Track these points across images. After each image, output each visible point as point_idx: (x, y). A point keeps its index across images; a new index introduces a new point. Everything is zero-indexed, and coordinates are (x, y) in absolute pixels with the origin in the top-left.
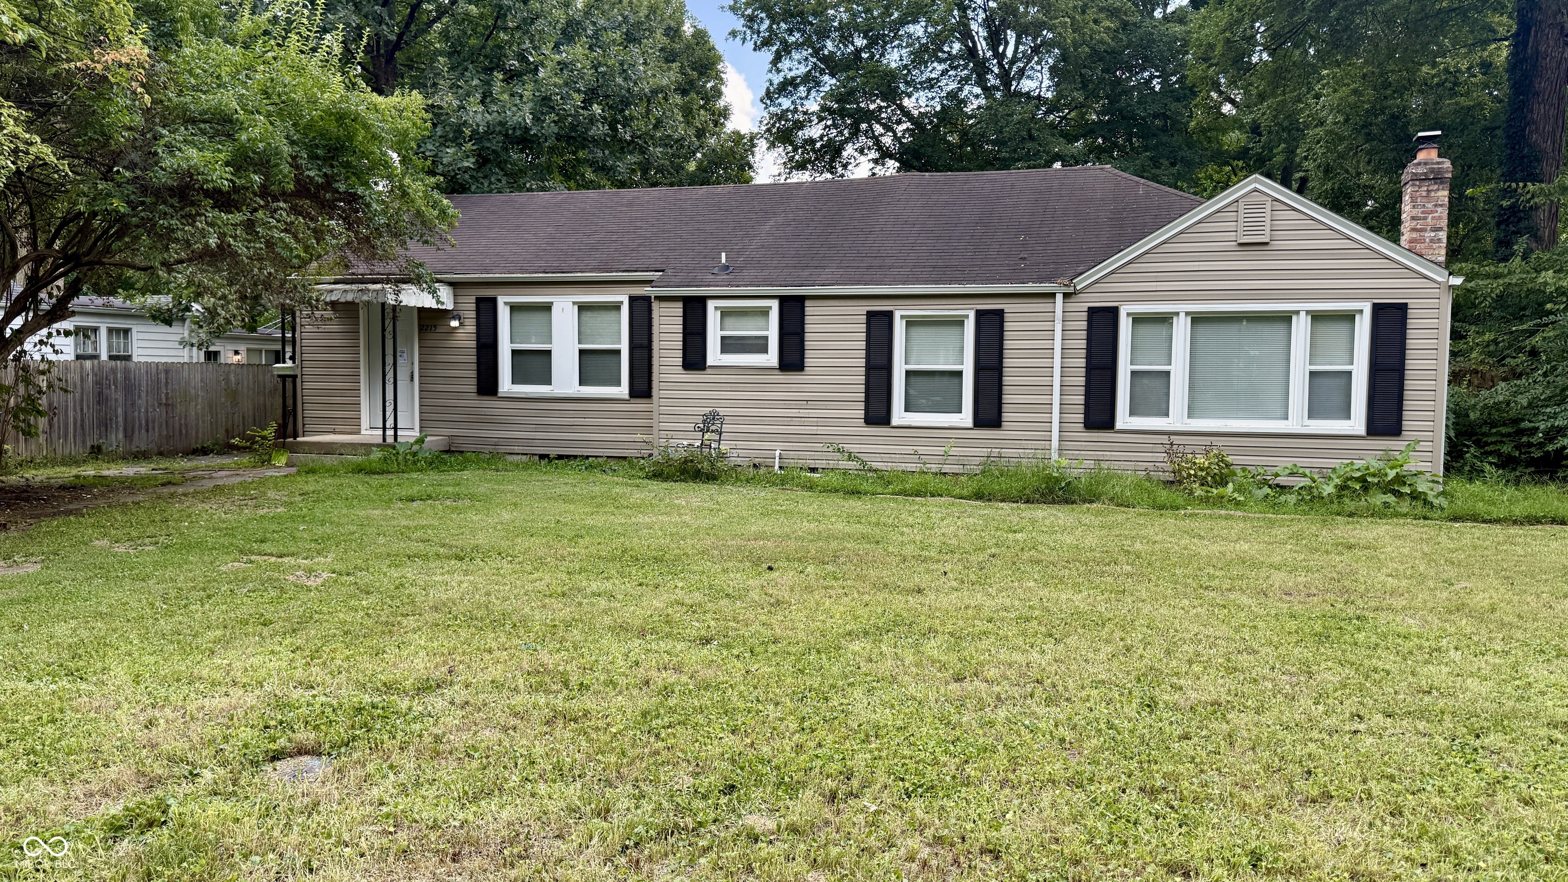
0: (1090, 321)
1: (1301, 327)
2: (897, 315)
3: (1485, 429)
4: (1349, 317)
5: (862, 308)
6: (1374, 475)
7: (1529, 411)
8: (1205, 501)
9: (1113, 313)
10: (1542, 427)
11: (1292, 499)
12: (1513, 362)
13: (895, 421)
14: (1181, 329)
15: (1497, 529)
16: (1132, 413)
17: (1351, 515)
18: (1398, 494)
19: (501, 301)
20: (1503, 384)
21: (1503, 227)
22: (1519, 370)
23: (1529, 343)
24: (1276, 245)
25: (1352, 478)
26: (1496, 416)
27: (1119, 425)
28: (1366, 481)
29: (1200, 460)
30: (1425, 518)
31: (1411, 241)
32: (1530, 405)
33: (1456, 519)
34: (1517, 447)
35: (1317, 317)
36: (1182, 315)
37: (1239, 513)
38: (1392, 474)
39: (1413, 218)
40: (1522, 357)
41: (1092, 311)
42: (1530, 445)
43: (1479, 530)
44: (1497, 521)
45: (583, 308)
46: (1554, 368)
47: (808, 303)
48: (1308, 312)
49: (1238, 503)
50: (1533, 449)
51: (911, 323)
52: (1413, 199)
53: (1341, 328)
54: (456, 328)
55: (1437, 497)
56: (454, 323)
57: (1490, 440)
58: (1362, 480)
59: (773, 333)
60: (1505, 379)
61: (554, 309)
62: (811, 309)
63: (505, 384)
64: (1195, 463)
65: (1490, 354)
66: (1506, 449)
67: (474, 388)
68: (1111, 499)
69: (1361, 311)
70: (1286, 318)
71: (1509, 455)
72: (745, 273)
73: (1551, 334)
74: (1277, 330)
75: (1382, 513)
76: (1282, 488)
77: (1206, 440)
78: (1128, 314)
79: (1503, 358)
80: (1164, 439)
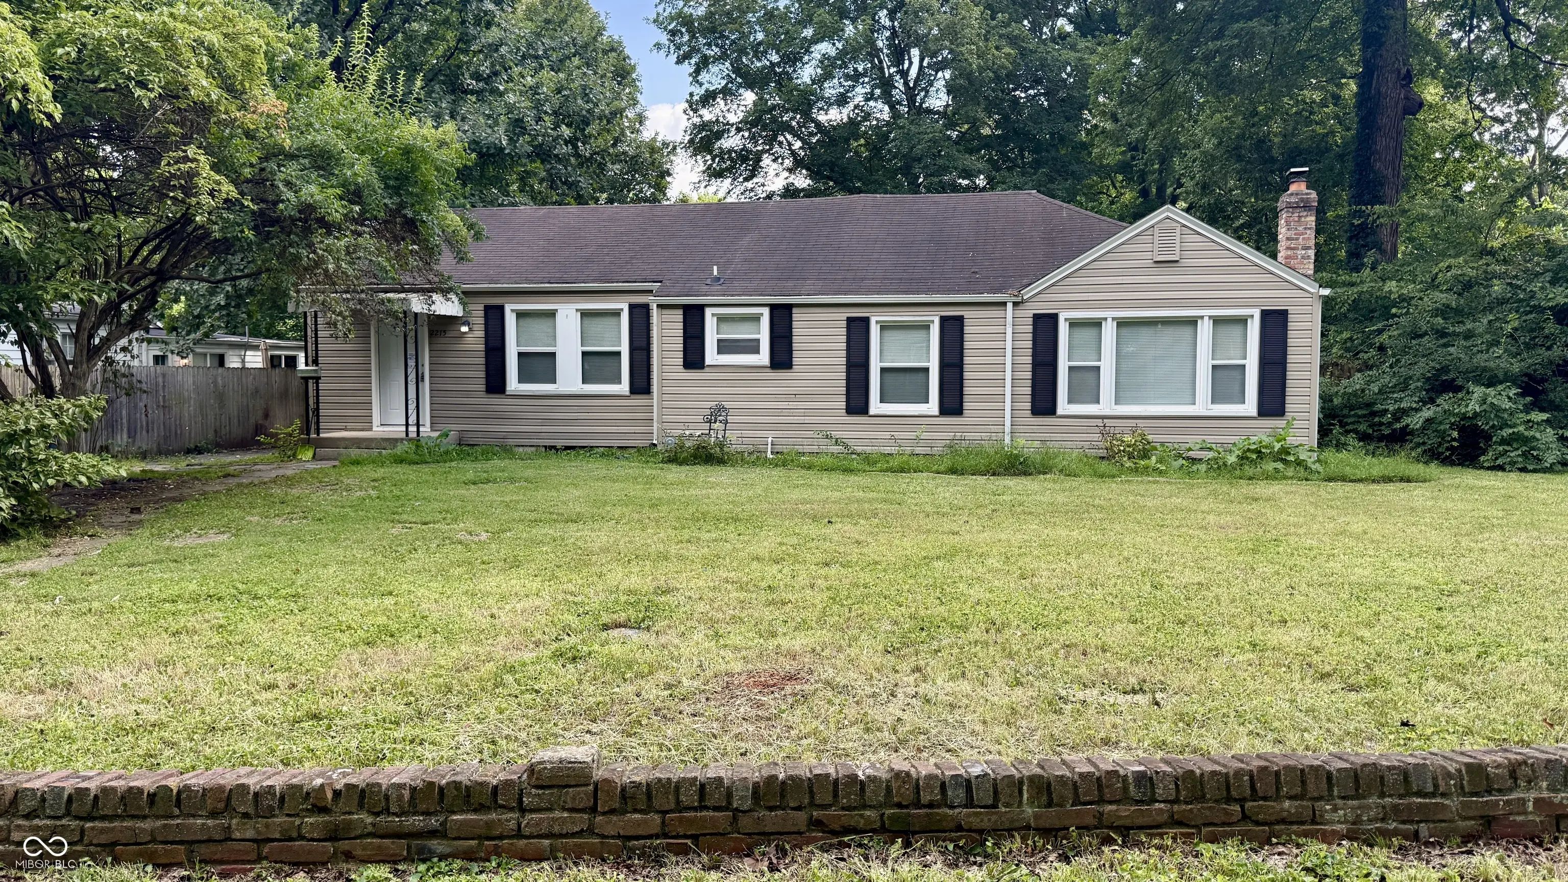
0: (1035, 325)
1: (1205, 329)
2: (873, 320)
3: (1346, 412)
4: (1242, 321)
5: (843, 315)
6: (1266, 447)
7: (1379, 397)
8: (1136, 471)
9: (1054, 318)
10: (1391, 409)
11: (1203, 467)
12: (1366, 356)
13: (872, 411)
14: (1109, 331)
15: (1361, 486)
16: (1070, 401)
17: (1250, 478)
18: (1284, 461)
19: (508, 308)
20: (1359, 375)
21: (1354, 241)
22: (1371, 363)
23: (1377, 340)
24: (1185, 262)
25: (1249, 450)
26: (1353, 400)
27: (1060, 411)
28: (1260, 452)
29: (1128, 438)
30: (1307, 480)
31: (1286, 258)
32: (1380, 392)
33: (1330, 480)
34: (1370, 426)
35: (1218, 321)
36: (1109, 320)
37: (1162, 479)
38: (1277, 446)
39: (1288, 239)
40: (1372, 352)
41: (1037, 318)
42: (1381, 424)
43: (1349, 487)
44: (1360, 480)
45: (585, 315)
46: (1398, 361)
47: (794, 310)
48: (1210, 317)
49: (1161, 472)
50: (1383, 428)
51: (884, 327)
52: (1288, 223)
53: (1236, 330)
54: (465, 333)
55: (1314, 463)
56: (464, 329)
57: (1350, 420)
58: (1258, 452)
59: (764, 336)
60: (1359, 371)
61: (559, 316)
62: (797, 315)
63: (513, 383)
64: (1123, 441)
65: (1347, 350)
66: (1362, 427)
67: (483, 388)
68: (1061, 471)
69: (1252, 316)
70: (1192, 322)
71: (1365, 432)
72: (736, 284)
73: (1395, 333)
74: (1187, 331)
75: (1275, 476)
76: (1194, 461)
77: (1132, 423)
78: (1066, 320)
79: (1357, 353)
80: (1099, 422)
